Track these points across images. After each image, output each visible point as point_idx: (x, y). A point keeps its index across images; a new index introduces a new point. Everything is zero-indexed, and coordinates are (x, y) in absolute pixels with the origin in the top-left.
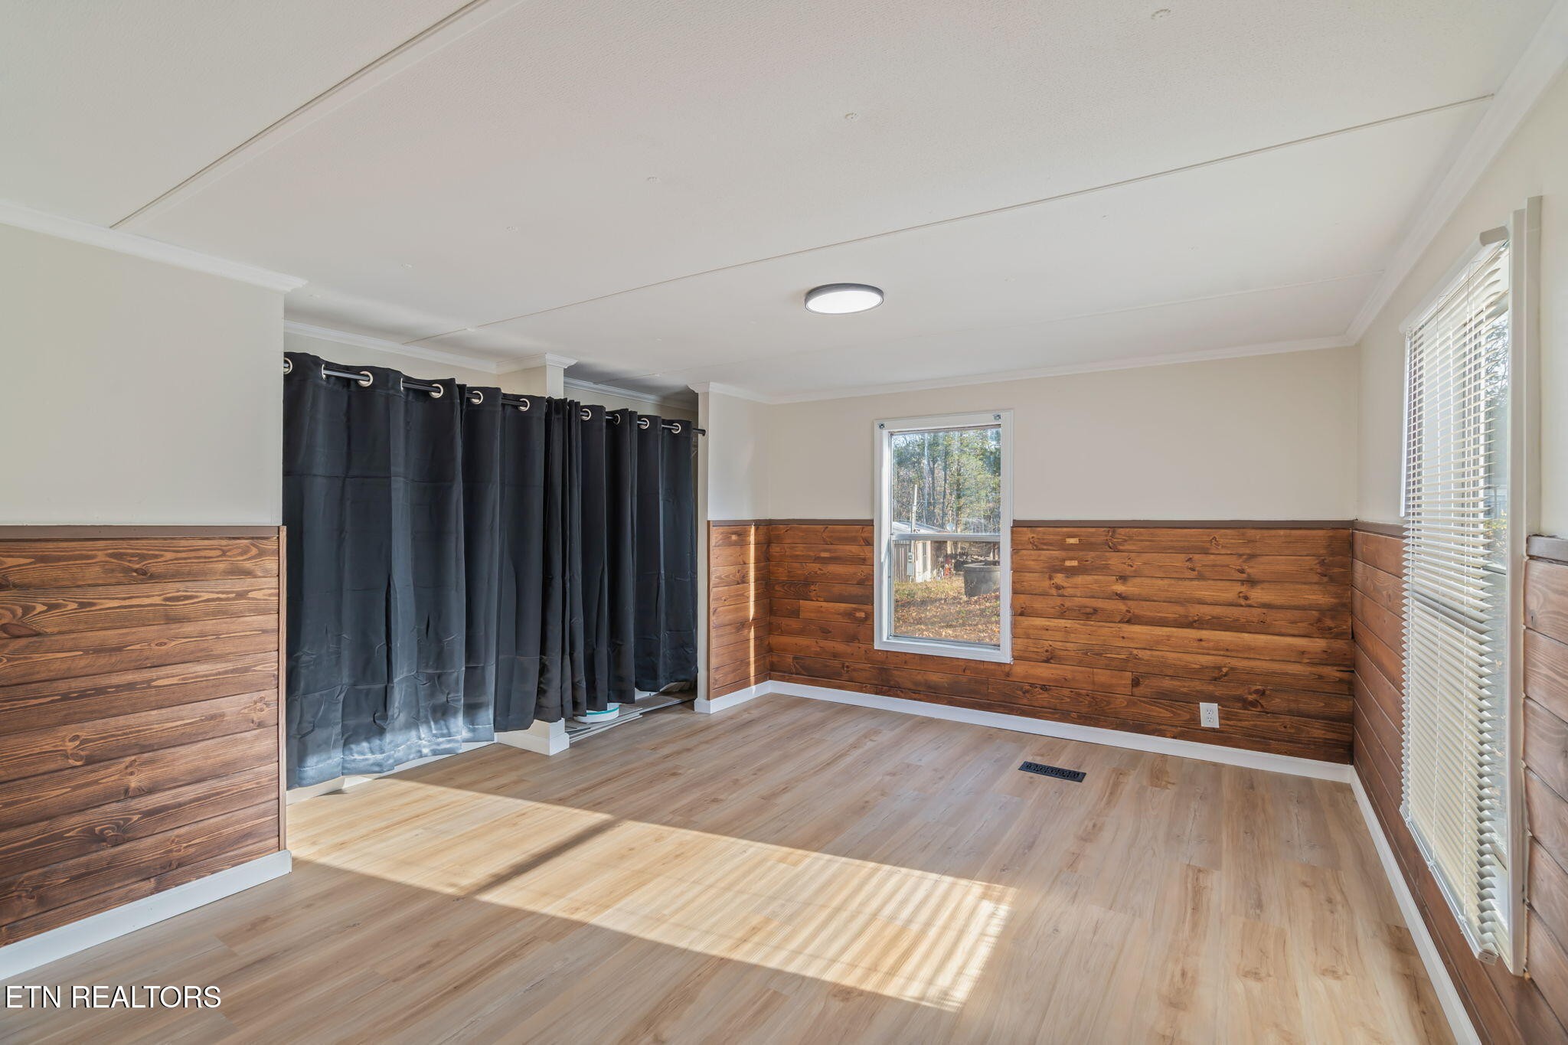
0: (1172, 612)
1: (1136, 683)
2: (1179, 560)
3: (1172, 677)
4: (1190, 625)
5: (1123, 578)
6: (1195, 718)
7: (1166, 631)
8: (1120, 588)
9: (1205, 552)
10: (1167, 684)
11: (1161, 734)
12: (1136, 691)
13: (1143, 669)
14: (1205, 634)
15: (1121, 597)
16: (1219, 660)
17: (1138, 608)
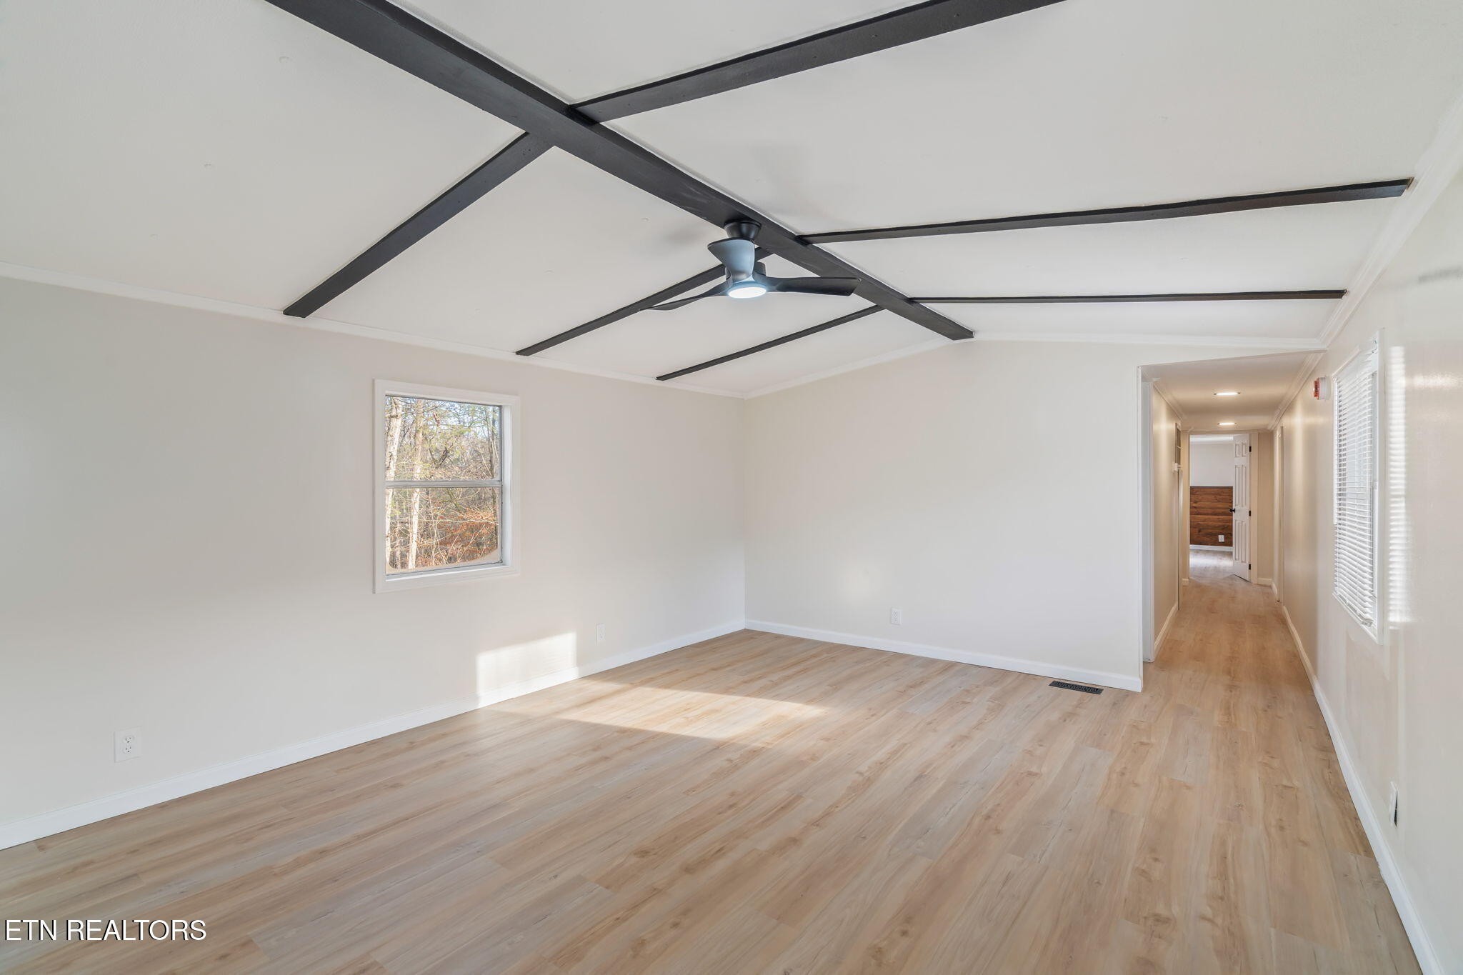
0: (1210, 511)
1: (1200, 531)
2: (1211, 497)
3: (1211, 529)
4: (1215, 515)
5: (1201, 503)
6: (1217, 540)
7: (1207, 516)
9: (1221, 495)
10: (1210, 531)
11: (1207, 545)
12: (1201, 533)
13: (1201, 527)
14: (1220, 517)
15: (1201, 508)
16: (1225, 522)
17: (1201, 511)
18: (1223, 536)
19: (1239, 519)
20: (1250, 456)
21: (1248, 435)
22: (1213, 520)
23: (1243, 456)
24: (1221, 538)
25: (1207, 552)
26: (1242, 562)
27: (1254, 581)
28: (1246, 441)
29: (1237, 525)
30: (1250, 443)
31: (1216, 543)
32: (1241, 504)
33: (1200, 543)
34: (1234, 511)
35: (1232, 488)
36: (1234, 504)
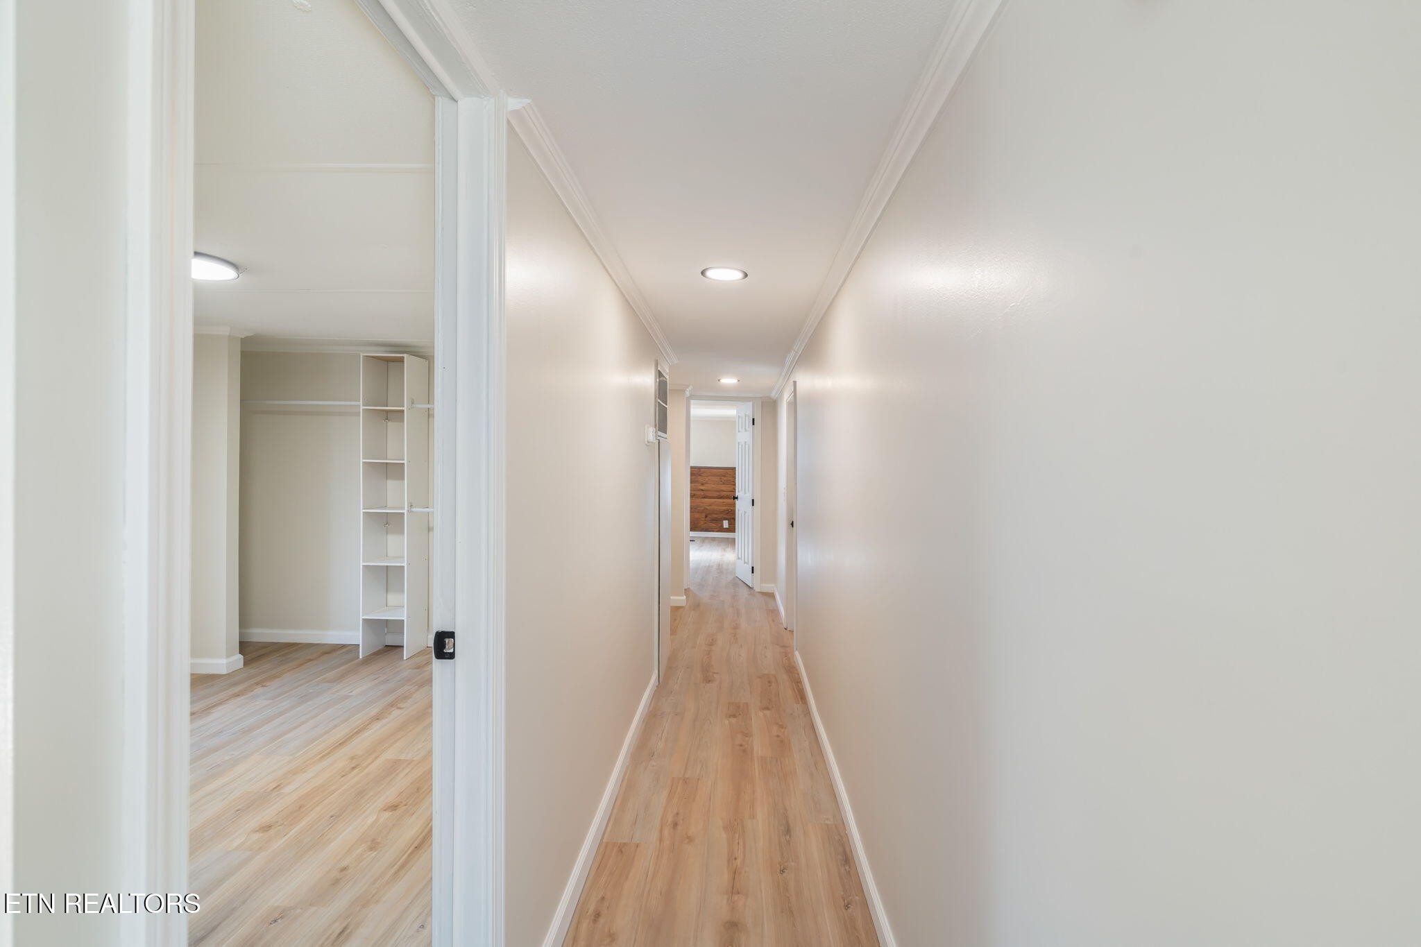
0: (716, 494)
1: (706, 517)
2: (717, 479)
3: (716, 514)
4: (721, 498)
5: (703, 484)
6: (722, 526)
7: (713, 500)
8: (702, 487)
9: (725, 476)
10: (715, 516)
11: (713, 531)
12: (707, 519)
13: (708, 512)
14: (725, 500)
15: (702, 490)
16: (728, 508)
17: (709, 494)
18: (727, 521)
19: (742, 507)
20: (753, 429)
21: (751, 404)
22: (718, 505)
23: (746, 430)
24: (726, 524)
25: (713, 539)
26: (745, 563)
27: (757, 589)
28: (749, 413)
29: (740, 515)
30: (753, 415)
31: (722, 530)
32: (744, 490)
33: (707, 530)
34: (737, 498)
35: (735, 468)
36: (737, 491)
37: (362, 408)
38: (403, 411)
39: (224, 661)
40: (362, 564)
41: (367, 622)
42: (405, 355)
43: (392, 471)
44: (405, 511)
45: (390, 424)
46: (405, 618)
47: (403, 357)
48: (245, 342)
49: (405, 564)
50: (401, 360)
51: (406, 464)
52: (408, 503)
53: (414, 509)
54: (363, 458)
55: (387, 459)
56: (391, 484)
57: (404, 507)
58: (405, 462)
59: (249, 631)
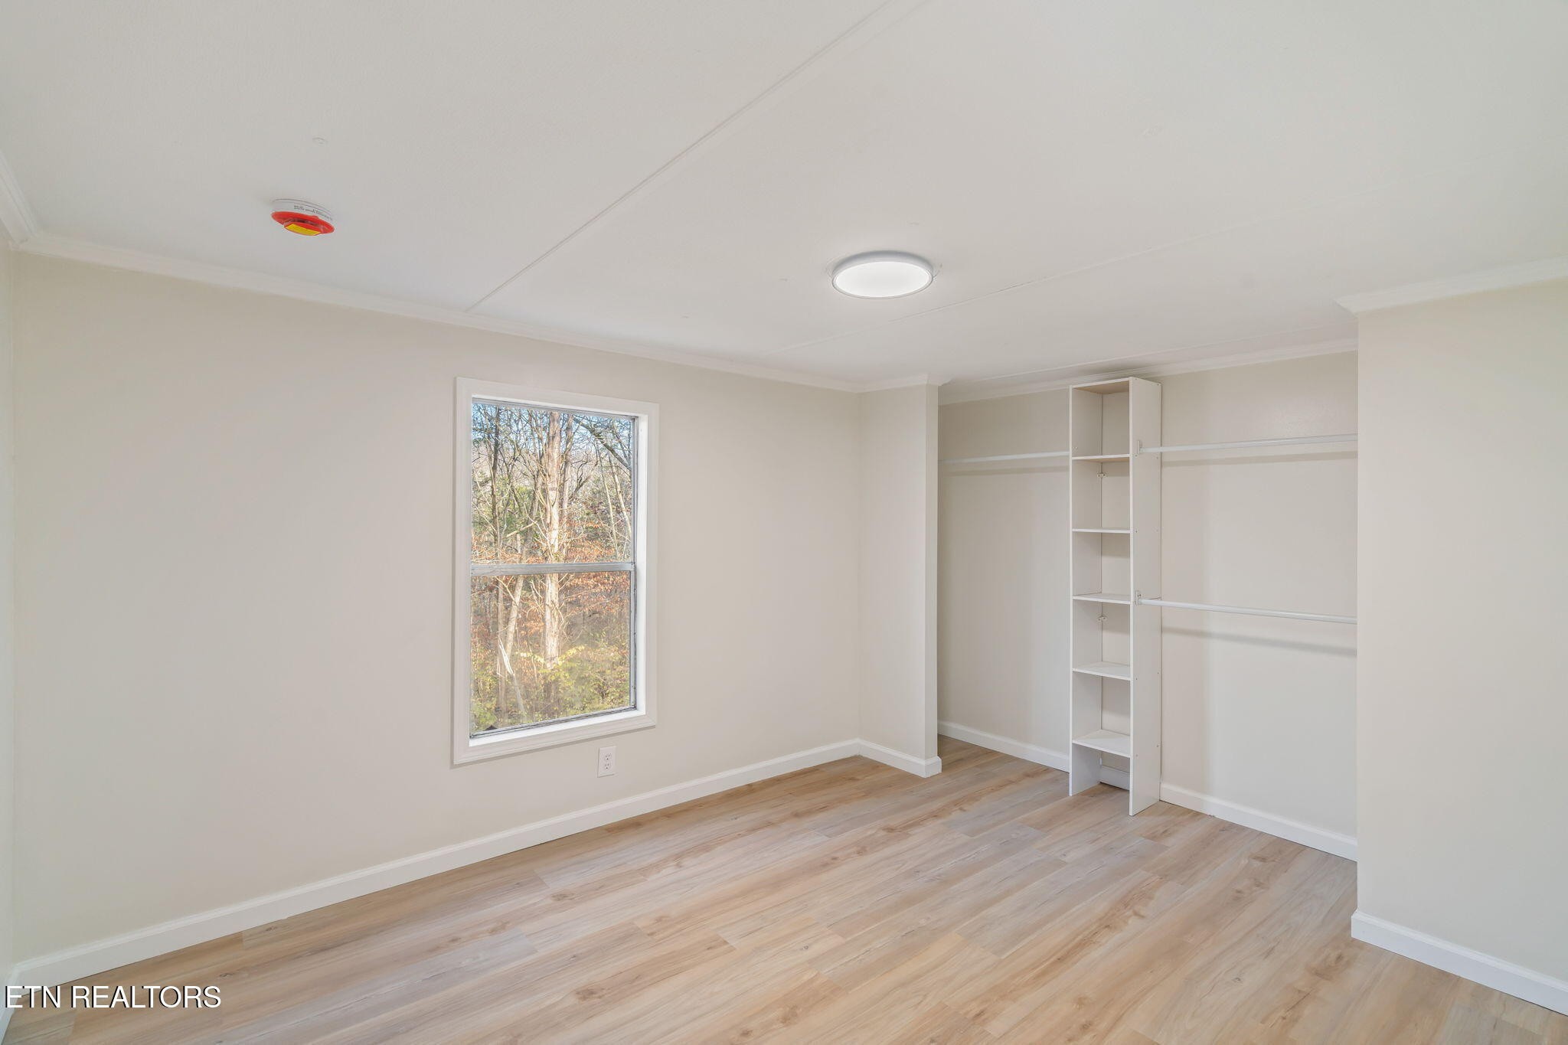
37: (1071, 458)
38: (1127, 460)
39: (923, 762)
40: (1072, 669)
41: (1077, 748)
42: (1131, 379)
43: (1110, 544)
44: (1131, 603)
45: (1105, 478)
46: (1130, 755)
47: (1128, 382)
48: (944, 391)
49: (1131, 679)
50: (1124, 389)
51: (1131, 536)
52: (1135, 592)
53: (1143, 601)
54: (1073, 528)
55: (1101, 528)
56: (1107, 561)
57: (1129, 595)
58: (1131, 532)
59: (947, 724)
